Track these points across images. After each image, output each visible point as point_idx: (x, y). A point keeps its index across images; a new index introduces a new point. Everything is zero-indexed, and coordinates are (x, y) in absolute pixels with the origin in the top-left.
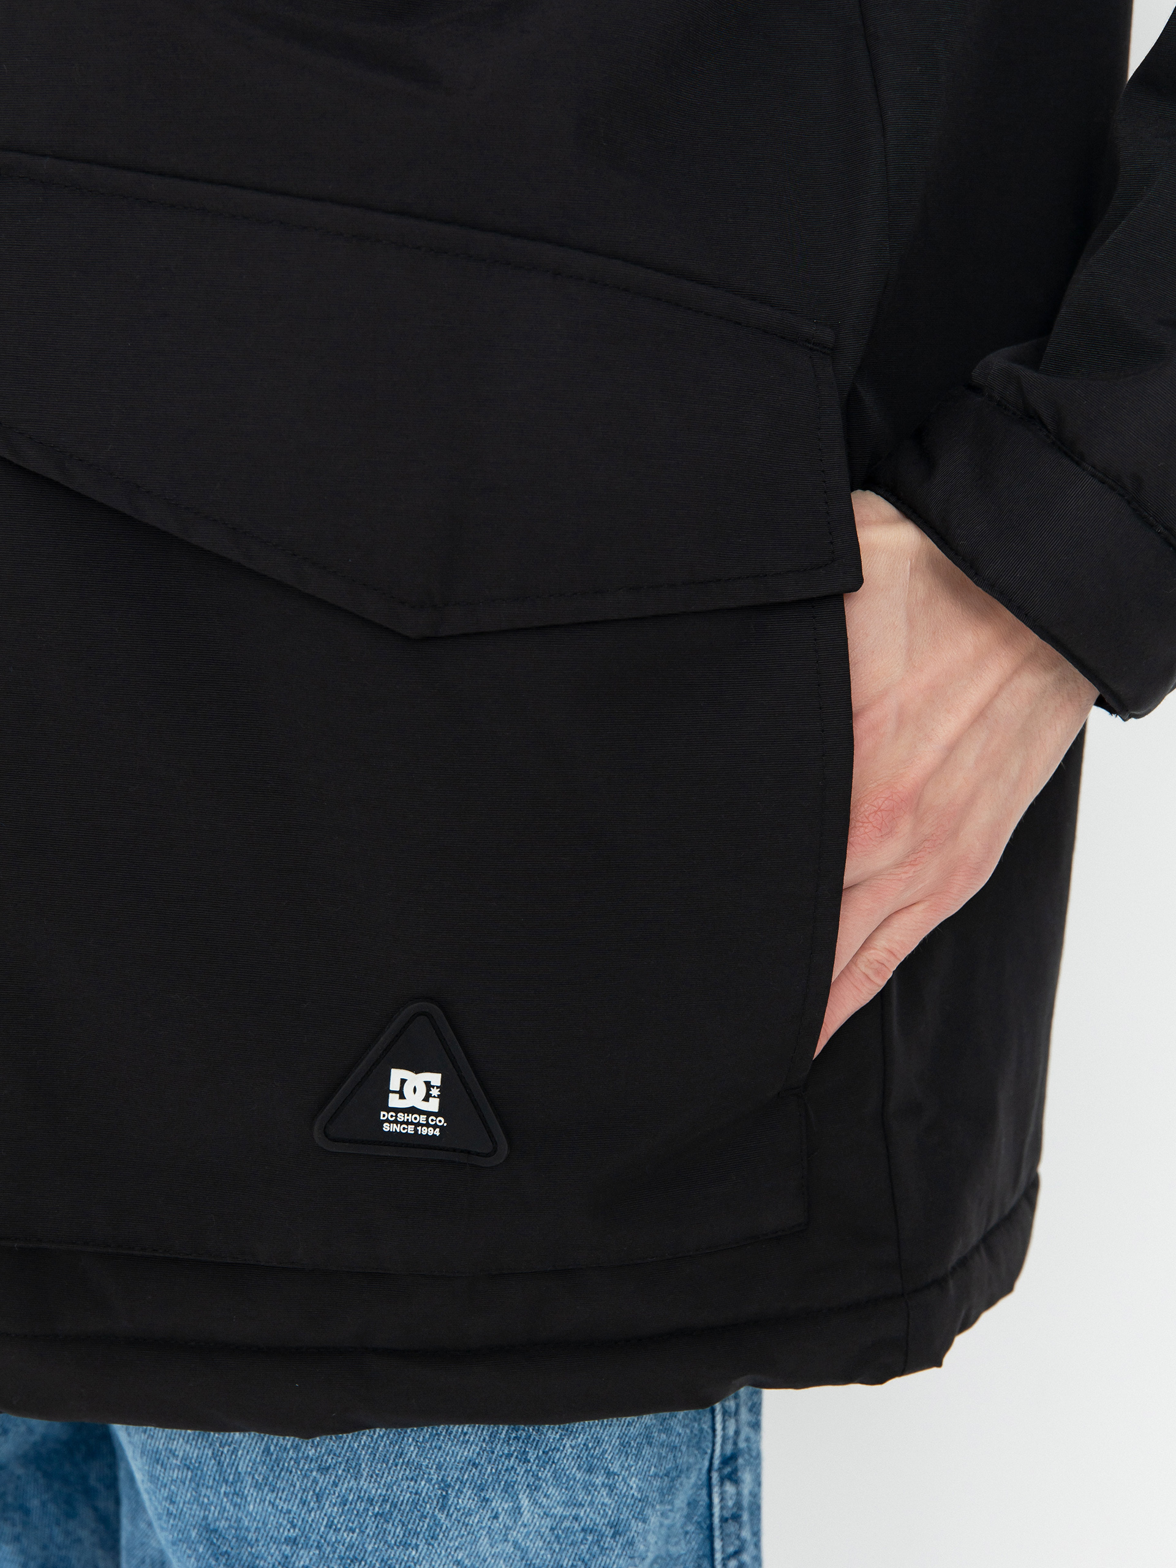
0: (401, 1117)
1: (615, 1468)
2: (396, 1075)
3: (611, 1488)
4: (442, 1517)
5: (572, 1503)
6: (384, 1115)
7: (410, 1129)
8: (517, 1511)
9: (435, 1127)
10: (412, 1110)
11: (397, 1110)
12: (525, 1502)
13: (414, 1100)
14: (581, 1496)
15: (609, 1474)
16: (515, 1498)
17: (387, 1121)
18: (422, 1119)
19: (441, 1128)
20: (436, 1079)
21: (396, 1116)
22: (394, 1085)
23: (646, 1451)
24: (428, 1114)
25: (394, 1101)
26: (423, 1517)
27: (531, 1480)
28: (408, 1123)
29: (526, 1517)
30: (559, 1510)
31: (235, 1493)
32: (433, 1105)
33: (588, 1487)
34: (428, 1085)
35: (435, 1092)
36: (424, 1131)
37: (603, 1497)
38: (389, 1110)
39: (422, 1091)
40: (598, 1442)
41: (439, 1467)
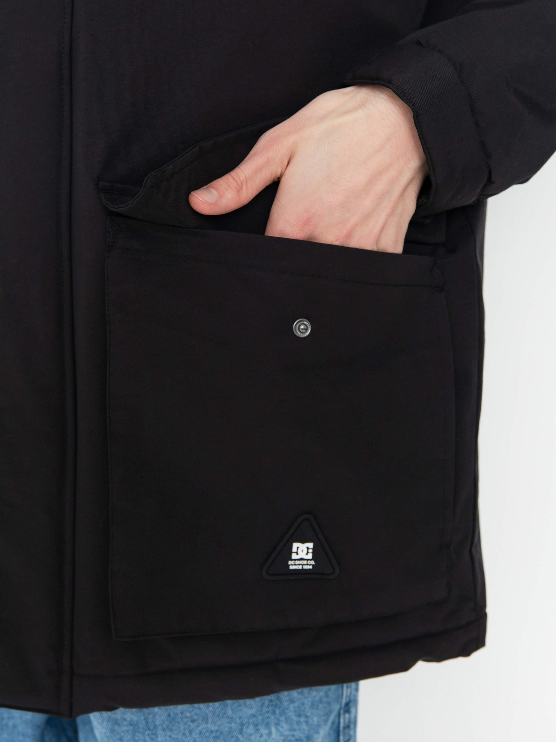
0: (297, 562)
1: (309, 714)
2: (295, 545)
3: (307, 722)
4: (240, 737)
5: (292, 730)
6: (290, 562)
7: (300, 567)
8: (270, 734)
9: (310, 565)
10: (302, 559)
11: (295, 560)
12: (273, 730)
13: (302, 554)
14: (296, 727)
15: (307, 717)
16: (270, 729)
17: (292, 565)
18: (305, 562)
19: (313, 565)
20: (311, 545)
21: (295, 563)
22: (294, 549)
23: (320, 706)
24: (308, 560)
25: (294, 556)
26: (232, 737)
27: (276, 721)
28: (299, 565)
29: (274, 736)
30: (287, 733)
31: (153, 734)
32: (310, 556)
33: (299, 723)
34: (308, 548)
35: (310, 551)
36: (306, 567)
37: (304, 727)
38: (292, 560)
39: (305, 551)
40: (303, 704)
41: (240, 718)
